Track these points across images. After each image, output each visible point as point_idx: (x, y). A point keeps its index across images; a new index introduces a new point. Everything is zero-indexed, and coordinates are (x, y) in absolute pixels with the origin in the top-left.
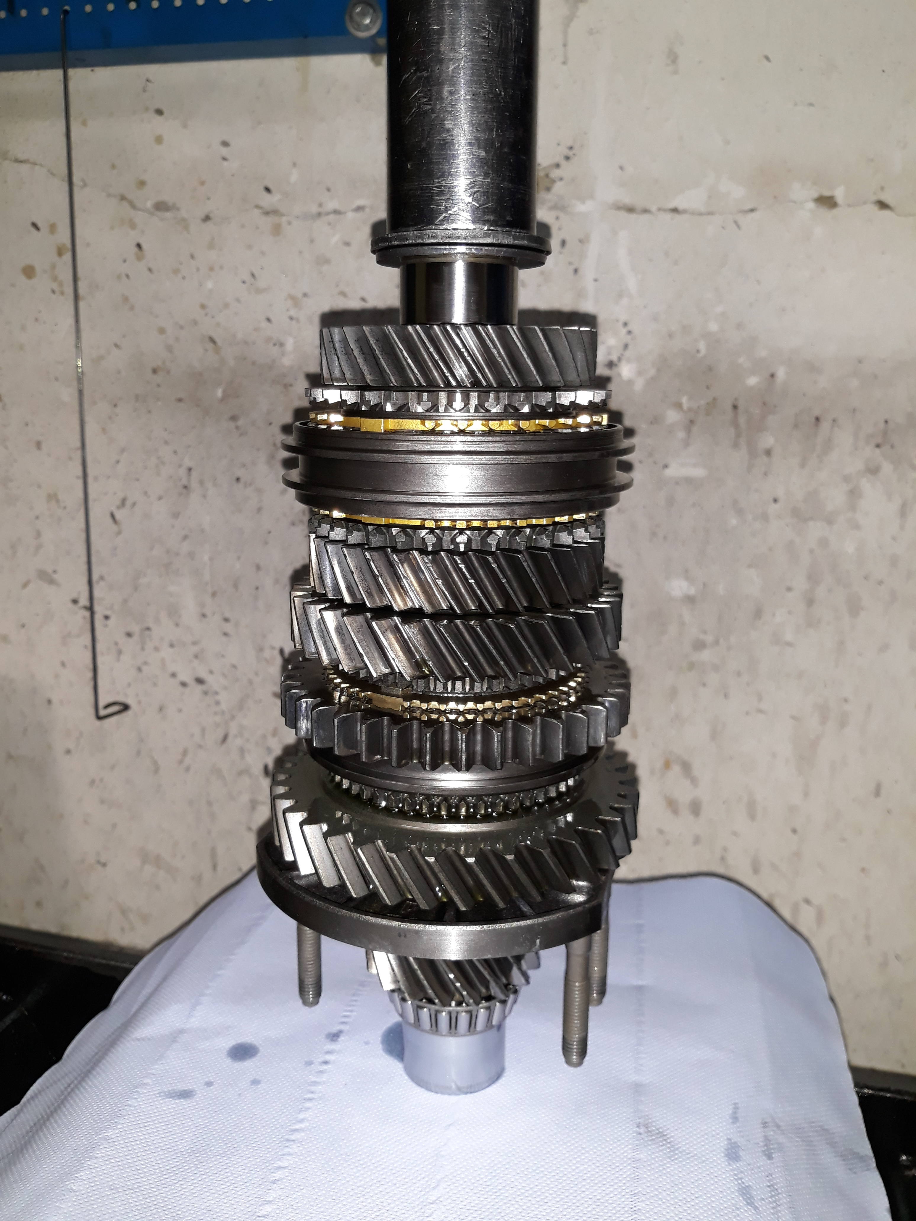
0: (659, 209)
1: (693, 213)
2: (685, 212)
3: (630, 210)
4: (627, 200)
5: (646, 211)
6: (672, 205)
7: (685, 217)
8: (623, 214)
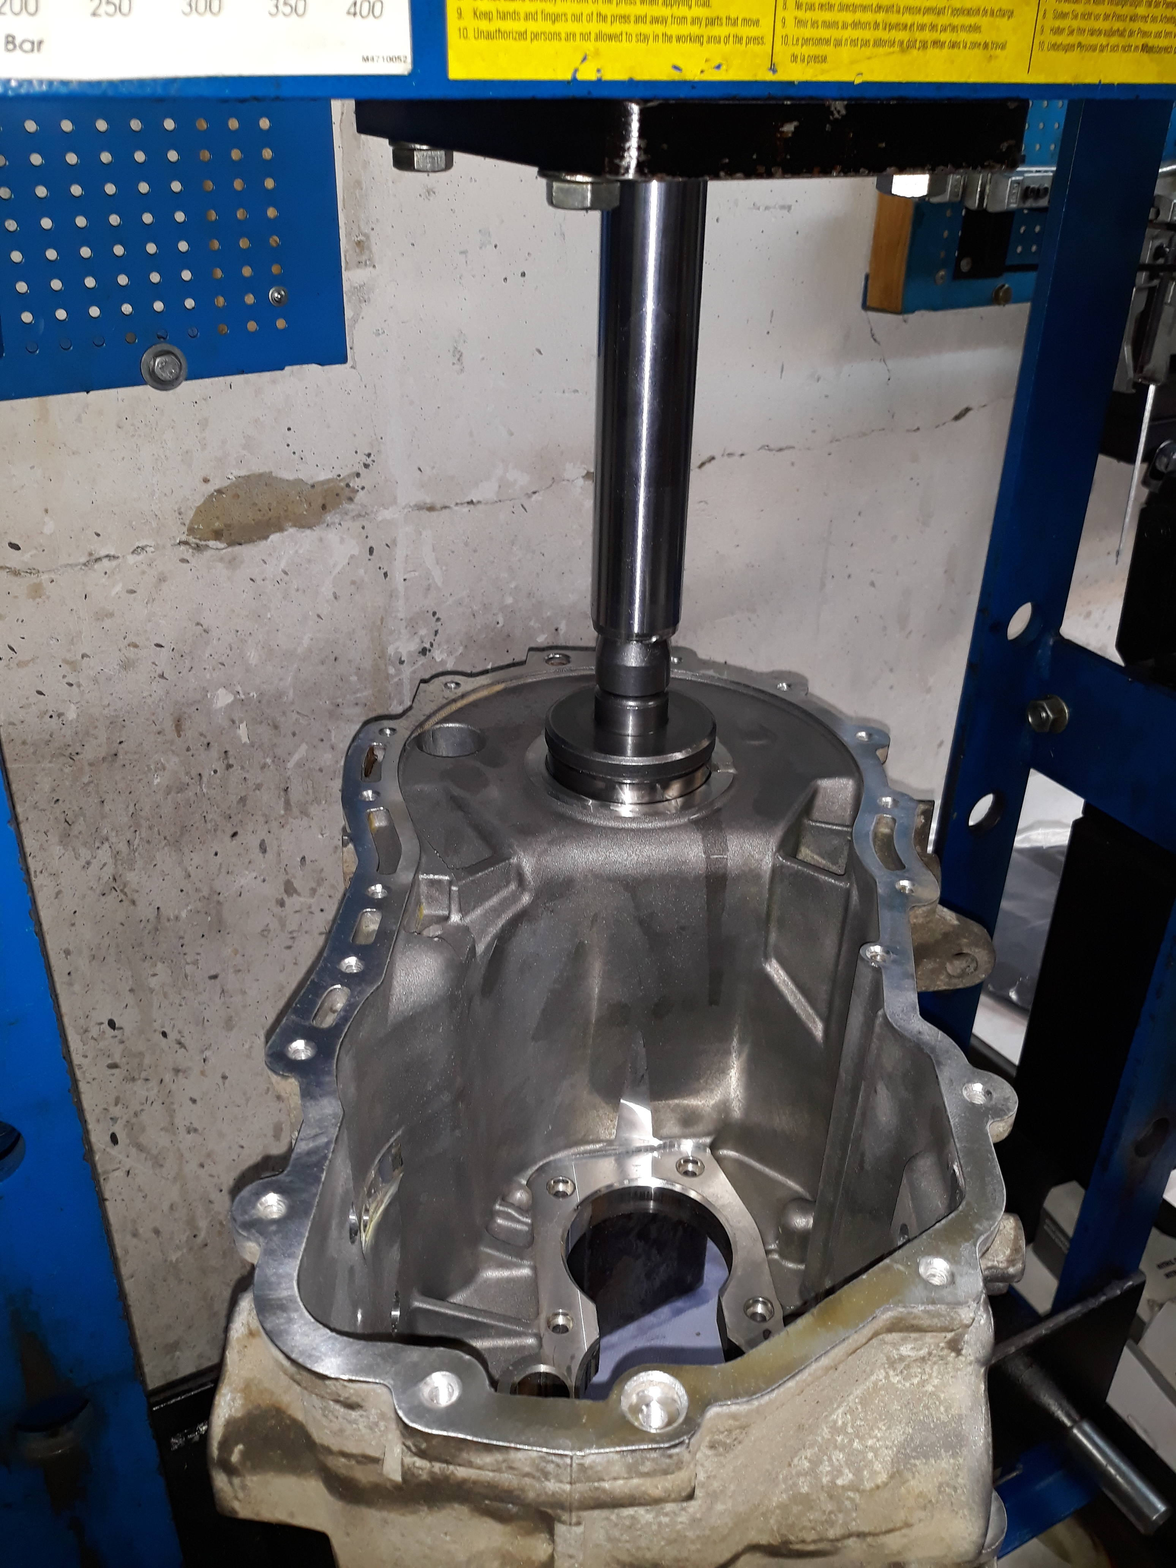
0: (457, 504)
1: (486, 503)
2: (479, 502)
3: (431, 509)
4: (429, 501)
5: (445, 507)
6: (469, 500)
7: (480, 507)
8: (425, 514)
